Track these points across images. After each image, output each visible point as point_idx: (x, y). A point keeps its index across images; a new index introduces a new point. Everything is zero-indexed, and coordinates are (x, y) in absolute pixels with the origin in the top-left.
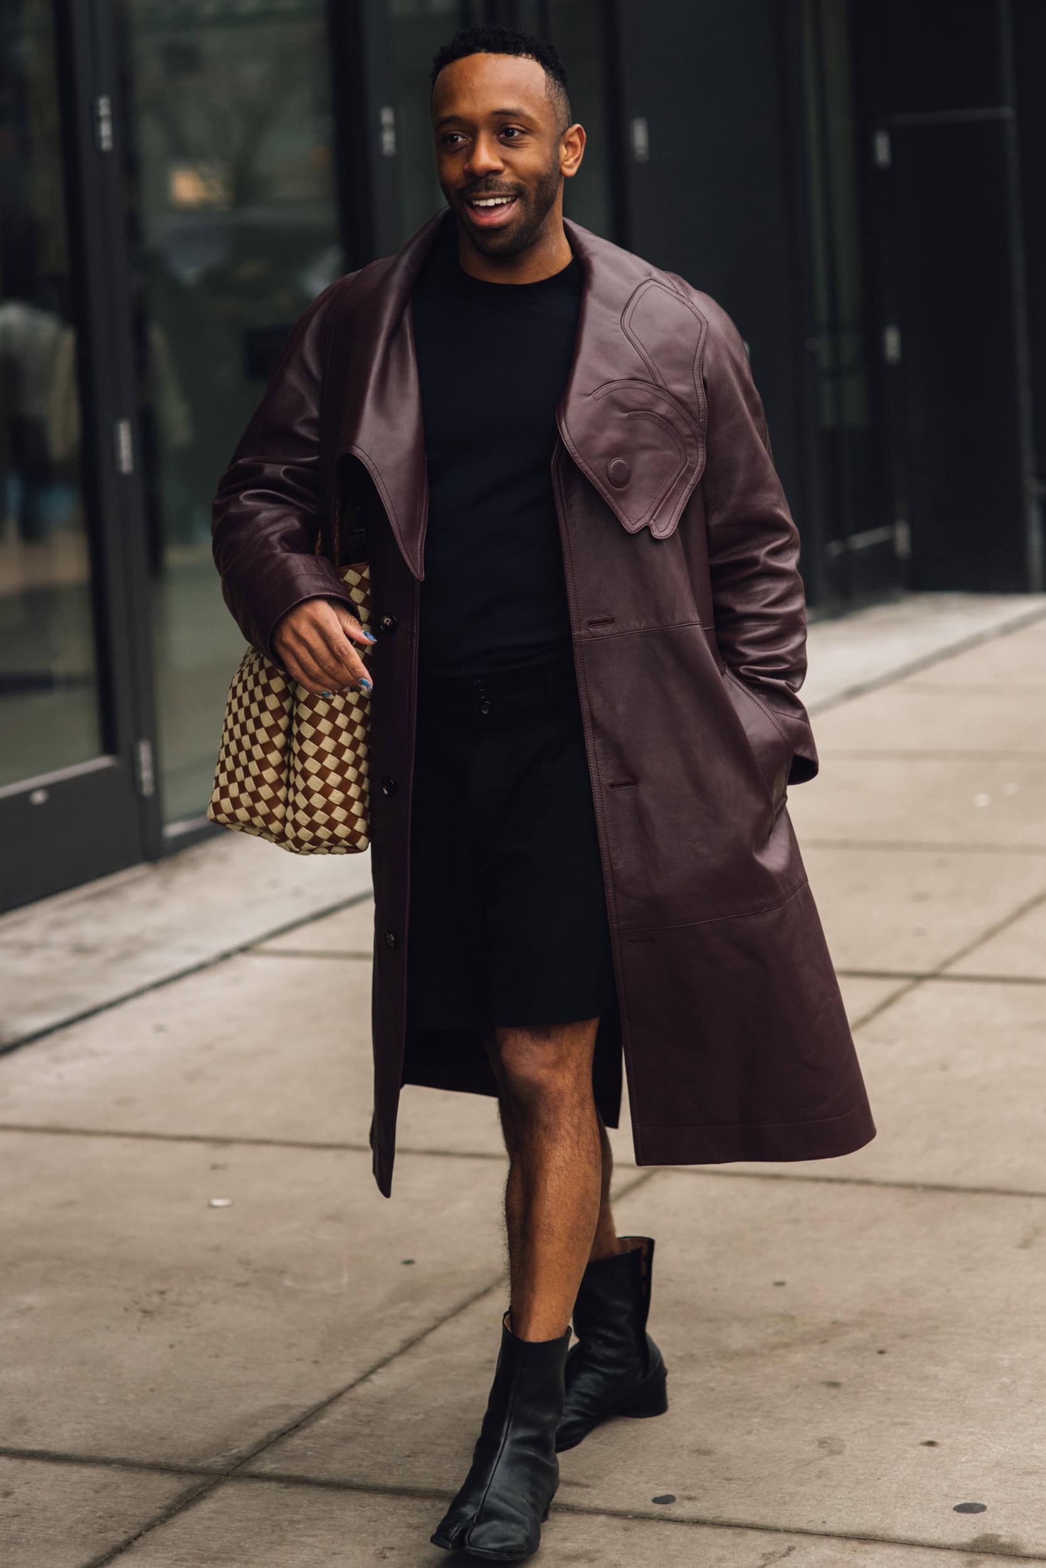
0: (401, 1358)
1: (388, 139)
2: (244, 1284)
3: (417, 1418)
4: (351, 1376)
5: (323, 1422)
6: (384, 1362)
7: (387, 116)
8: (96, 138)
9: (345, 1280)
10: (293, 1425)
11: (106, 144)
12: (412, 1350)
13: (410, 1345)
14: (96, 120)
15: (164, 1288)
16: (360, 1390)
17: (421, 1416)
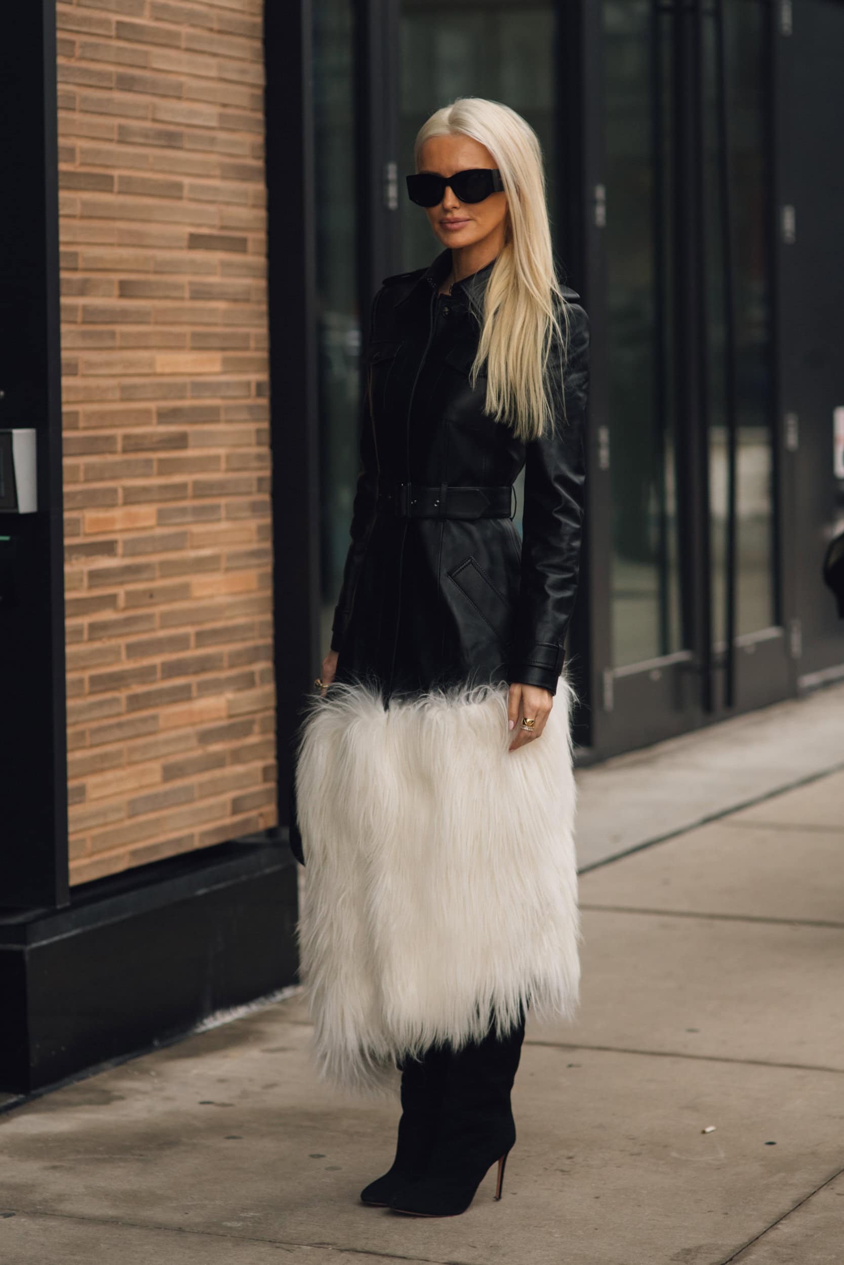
0: (796, 1214)
1: (600, 213)
2: (639, 1154)
3: (830, 1257)
4: (760, 1226)
5: (753, 1257)
6: (784, 1216)
7: (600, 193)
8: (384, 198)
9: (722, 1155)
10: (728, 1259)
11: (393, 204)
12: (803, 1208)
13: (800, 1204)
14: (385, 183)
15: (571, 1154)
16: (772, 1235)
17: (834, 1256)
